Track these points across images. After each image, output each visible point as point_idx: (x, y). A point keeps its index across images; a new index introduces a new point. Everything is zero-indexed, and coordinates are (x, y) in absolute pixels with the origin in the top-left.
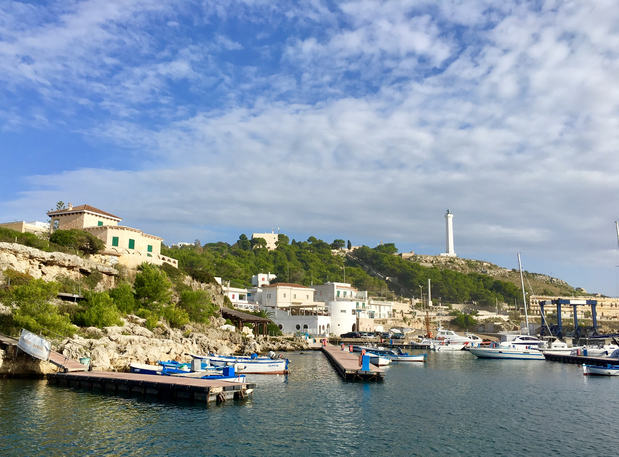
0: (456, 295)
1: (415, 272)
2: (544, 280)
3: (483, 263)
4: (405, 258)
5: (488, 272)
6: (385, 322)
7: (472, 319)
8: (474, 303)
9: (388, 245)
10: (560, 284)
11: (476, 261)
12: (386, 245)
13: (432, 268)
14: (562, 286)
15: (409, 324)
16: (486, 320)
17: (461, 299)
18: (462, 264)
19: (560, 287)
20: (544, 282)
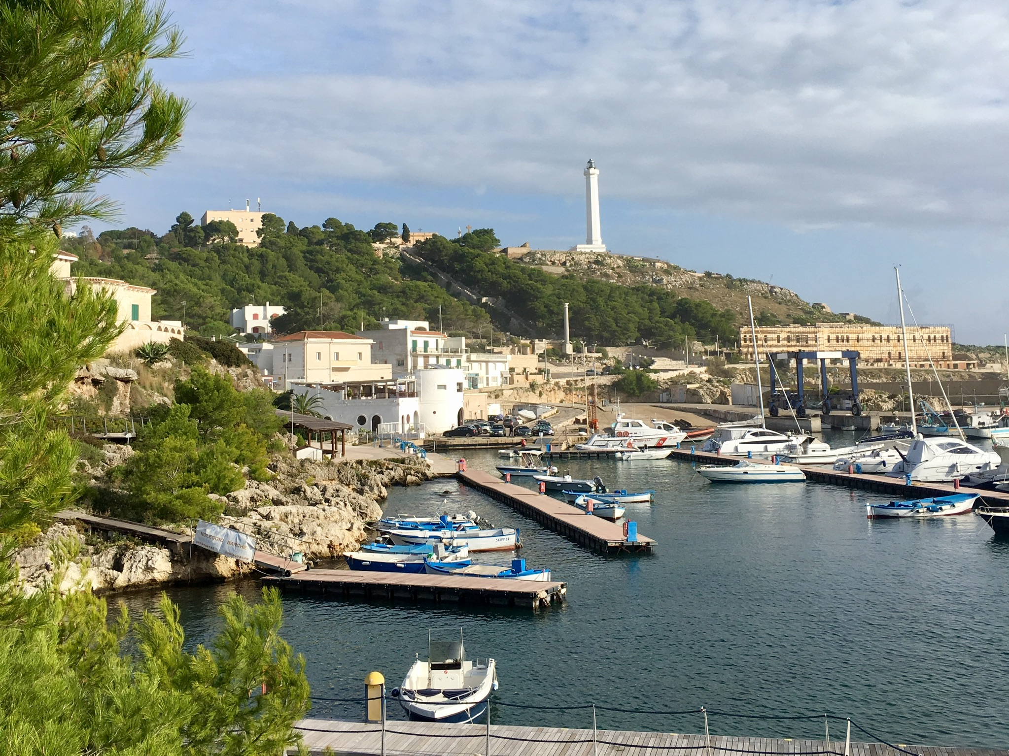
0: (615, 331)
1: (538, 288)
2: (759, 291)
3: (654, 263)
4: (513, 256)
5: (664, 281)
6: (500, 394)
7: (649, 379)
8: (644, 343)
9: (480, 233)
10: (786, 297)
11: (643, 260)
12: (477, 233)
13: (564, 277)
14: (790, 300)
15: (540, 395)
16: (671, 379)
17: (622, 337)
18: (619, 267)
19: (786, 302)
20: (760, 295)
